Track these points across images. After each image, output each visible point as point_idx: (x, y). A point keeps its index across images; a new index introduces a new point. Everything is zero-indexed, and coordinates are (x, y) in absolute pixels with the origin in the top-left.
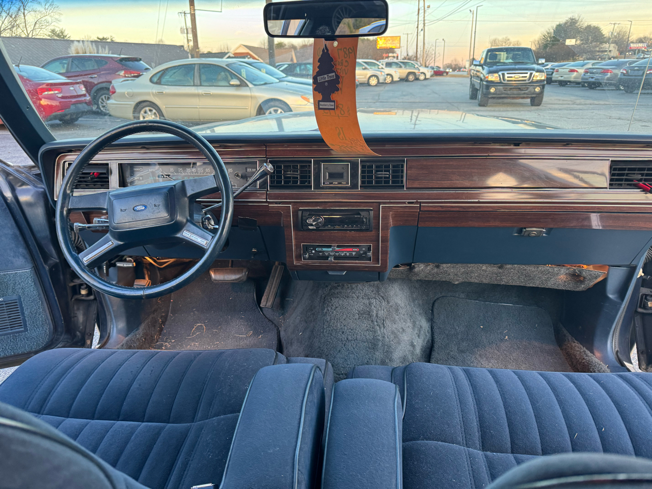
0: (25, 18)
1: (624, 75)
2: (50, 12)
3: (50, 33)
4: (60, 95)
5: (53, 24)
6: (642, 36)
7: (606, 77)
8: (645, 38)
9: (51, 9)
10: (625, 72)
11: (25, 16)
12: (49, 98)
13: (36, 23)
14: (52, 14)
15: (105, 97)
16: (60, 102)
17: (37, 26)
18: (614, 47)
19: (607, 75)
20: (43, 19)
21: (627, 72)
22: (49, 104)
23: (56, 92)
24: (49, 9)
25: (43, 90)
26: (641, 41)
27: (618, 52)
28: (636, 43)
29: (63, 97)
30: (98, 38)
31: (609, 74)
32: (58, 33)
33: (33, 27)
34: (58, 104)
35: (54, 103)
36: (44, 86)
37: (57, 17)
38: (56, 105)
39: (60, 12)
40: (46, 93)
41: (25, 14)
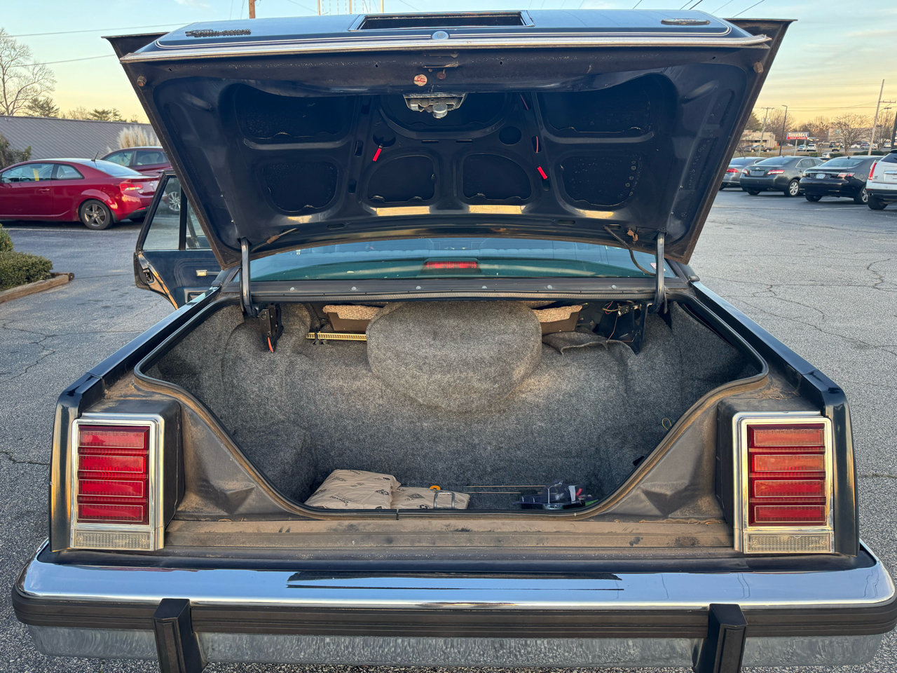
0: (4, 86)
1: (746, 176)
2: (40, 78)
3: (31, 104)
4: (141, 192)
5: (42, 94)
6: (806, 122)
7: (732, 177)
8: (810, 124)
9: (41, 75)
10: (746, 172)
11: (4, 83)
12: (130, 194)
13: (19, 92)
14: (42, 81)
15: (174, 194)
16: (141, 199)
17: (21, 96)
18: (771, 136)
19: (732, 175)
20: (28, 87)
21: (749, 172)
22: (130, 200)
23: (138, 188)
24: (38, 75)
25: (126, 186)
26: (805, 129)
27: (776, 142)
28: (800, 131)
29: (143, 194)
30: (96, 111)
31: (734, 173)
32: (41, 103)
33: (14, 97)
34: (139, 201)
35: (134, 200)
36: (125, 182)
37: (49, 84)
38: (137, 202)
39: (52, 78)
40: (128, 189)
41: (5, 80)
